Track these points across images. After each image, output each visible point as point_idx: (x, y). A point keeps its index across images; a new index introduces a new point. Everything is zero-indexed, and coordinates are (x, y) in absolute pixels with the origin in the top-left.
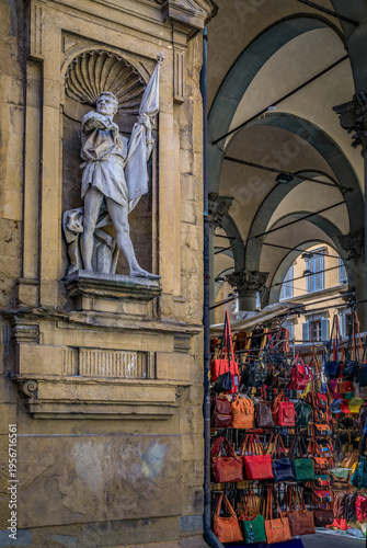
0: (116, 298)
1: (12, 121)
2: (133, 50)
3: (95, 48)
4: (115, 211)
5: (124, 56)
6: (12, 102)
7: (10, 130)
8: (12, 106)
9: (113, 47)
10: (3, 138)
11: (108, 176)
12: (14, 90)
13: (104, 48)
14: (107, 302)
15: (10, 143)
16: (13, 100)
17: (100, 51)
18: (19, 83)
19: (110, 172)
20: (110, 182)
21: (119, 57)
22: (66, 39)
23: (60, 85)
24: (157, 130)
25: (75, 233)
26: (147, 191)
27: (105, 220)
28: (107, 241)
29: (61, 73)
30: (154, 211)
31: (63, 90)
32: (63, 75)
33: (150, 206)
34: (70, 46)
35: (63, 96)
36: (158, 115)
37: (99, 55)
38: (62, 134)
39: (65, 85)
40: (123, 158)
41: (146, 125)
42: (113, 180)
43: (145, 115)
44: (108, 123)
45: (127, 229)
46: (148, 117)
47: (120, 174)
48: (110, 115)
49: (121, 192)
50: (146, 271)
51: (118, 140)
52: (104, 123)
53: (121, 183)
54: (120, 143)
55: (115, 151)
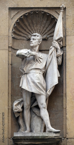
2: (49, 6)
3: (29, 11)
5: (46, 11)
17: (31, 12)
19: (31, 79)
20: (32, 84)
21: (43, 12)
22: (12, 11)
23: (9, 36)
24: (66, 47)
25: (19, 112)
26: (58, 83)
27: (36, 102)
28: (36, 113)
29: (9, 31)
30: (64, 92)
31: (11, 39)
32: (11, 31)
33: (63, 90)
34: (14, 14)
35: (11, 42)
36: (66, 38)
37: (32, 14)
38: (11, 62)
39: (12, 35)
40: (40, 69)
41: (56, 47)
42: (34, 82)
43: (55, 41)
44: (28, 54)
45: (44, 106)
46: (56, 42)
47: (38, 79)
48: (36, 46)
49: (39, 88)
50: (53, 128)
51: (38, 60)
52: (25, 55)
53: (38, 83)
54: (39, 60)
55: (34, 67)
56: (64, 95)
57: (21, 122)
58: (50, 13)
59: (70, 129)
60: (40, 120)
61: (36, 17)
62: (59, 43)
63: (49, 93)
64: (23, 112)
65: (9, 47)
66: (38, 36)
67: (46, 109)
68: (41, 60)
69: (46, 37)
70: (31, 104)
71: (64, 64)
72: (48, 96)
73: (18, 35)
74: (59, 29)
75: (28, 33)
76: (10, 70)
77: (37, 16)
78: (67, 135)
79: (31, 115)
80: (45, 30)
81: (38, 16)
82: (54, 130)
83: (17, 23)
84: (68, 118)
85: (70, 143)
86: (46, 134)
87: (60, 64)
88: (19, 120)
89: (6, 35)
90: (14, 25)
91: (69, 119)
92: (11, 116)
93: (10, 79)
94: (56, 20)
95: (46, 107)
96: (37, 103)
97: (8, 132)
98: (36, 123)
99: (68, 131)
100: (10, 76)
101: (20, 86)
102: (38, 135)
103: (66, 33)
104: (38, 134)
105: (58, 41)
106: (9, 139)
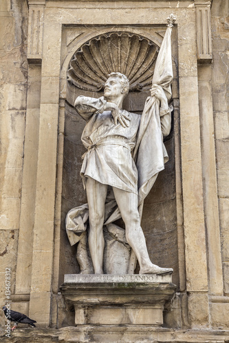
0: (120, 305)
1: (13, 127)
2: (144, 22)
3: (102, 32)
4: (121, 200)
5: (136, 31)
6: (14, 109)
7: (11, 136)
8: (13, 112)
9: (122, 26)
10: (3, 145)
11: (104, 161)
12: (16, 96)
13: (112, 29)
14: (107, 311)
15: (9, 149)
16: (15, 106)
17: (108, 33)
18: (22, 88)
21: (131, 33)
22: (69, 32)
23: (61, 79)
24: (178, 98)
25: (78, 234)
26: (163, 168)
27: (116, 212)
28: (117, 235)
29: (61, 68)
30: (178, 190)
31: (65, 83)
32: (65, 68)
33: (175, 186)
34: (74, 38)
35: (65, 89)
36: (178, 82)
37: (109, 39)
38: (65, 127)
39: (68, 78)
40: (126, 138)
41: (159, 96)
42: (111, 164)
43: (156, 85)
44: (100, 104)
45: (135, 217)
46: (159, 87)
47: (120, 156)
48: (117, 96)
49: (123, 176)
50: (155, 266)
51: (121, 120)
52: (93, 105)
53: (122, 165)
54: (124, 122)
55: (112, 132)
56: (178, 196)
57: (82, 255)
58: (144, 36)
59: (193, 270)
60: (126, 251)
61: (118, 46)
62: (165, 88)
63: (145, 190)
64: (87, 232)
65: (60, 99)
66: (120, 77)
67: (139, 223)
68: (127, 122)
69: (137, 85)
70: (107, 217)
71: (176, 133)
72: (142, 198)
73: (81, 81)
74: (164, 60)
75: (101, 78)
76: (62, 143)
77: (119, 44)
78: (188, 285)
79: (105, 241)
80: (136, 74)
81: (121, 46)
82: (157, 268)
83: (78, 54)
84: (189, 244)
85: (195, 303)
86: (139, 279)
87: (168, 133)
88: (78, 252)
89: (54, 74)
90: (73, 58)
91: (191, 247)
92: (61, 242)
93: (61, 163)
94: (157, 49)
95: (139, 220)
96: (120, 213)
97: (53, 278)
98: (117, 256)
99: (189, 275)
100: (61, 157)
101: (82, 171)
102: (121, 280)
103: (178, 72)
104: (121, 278)
105: (163, 85)
106: (54, 295)
